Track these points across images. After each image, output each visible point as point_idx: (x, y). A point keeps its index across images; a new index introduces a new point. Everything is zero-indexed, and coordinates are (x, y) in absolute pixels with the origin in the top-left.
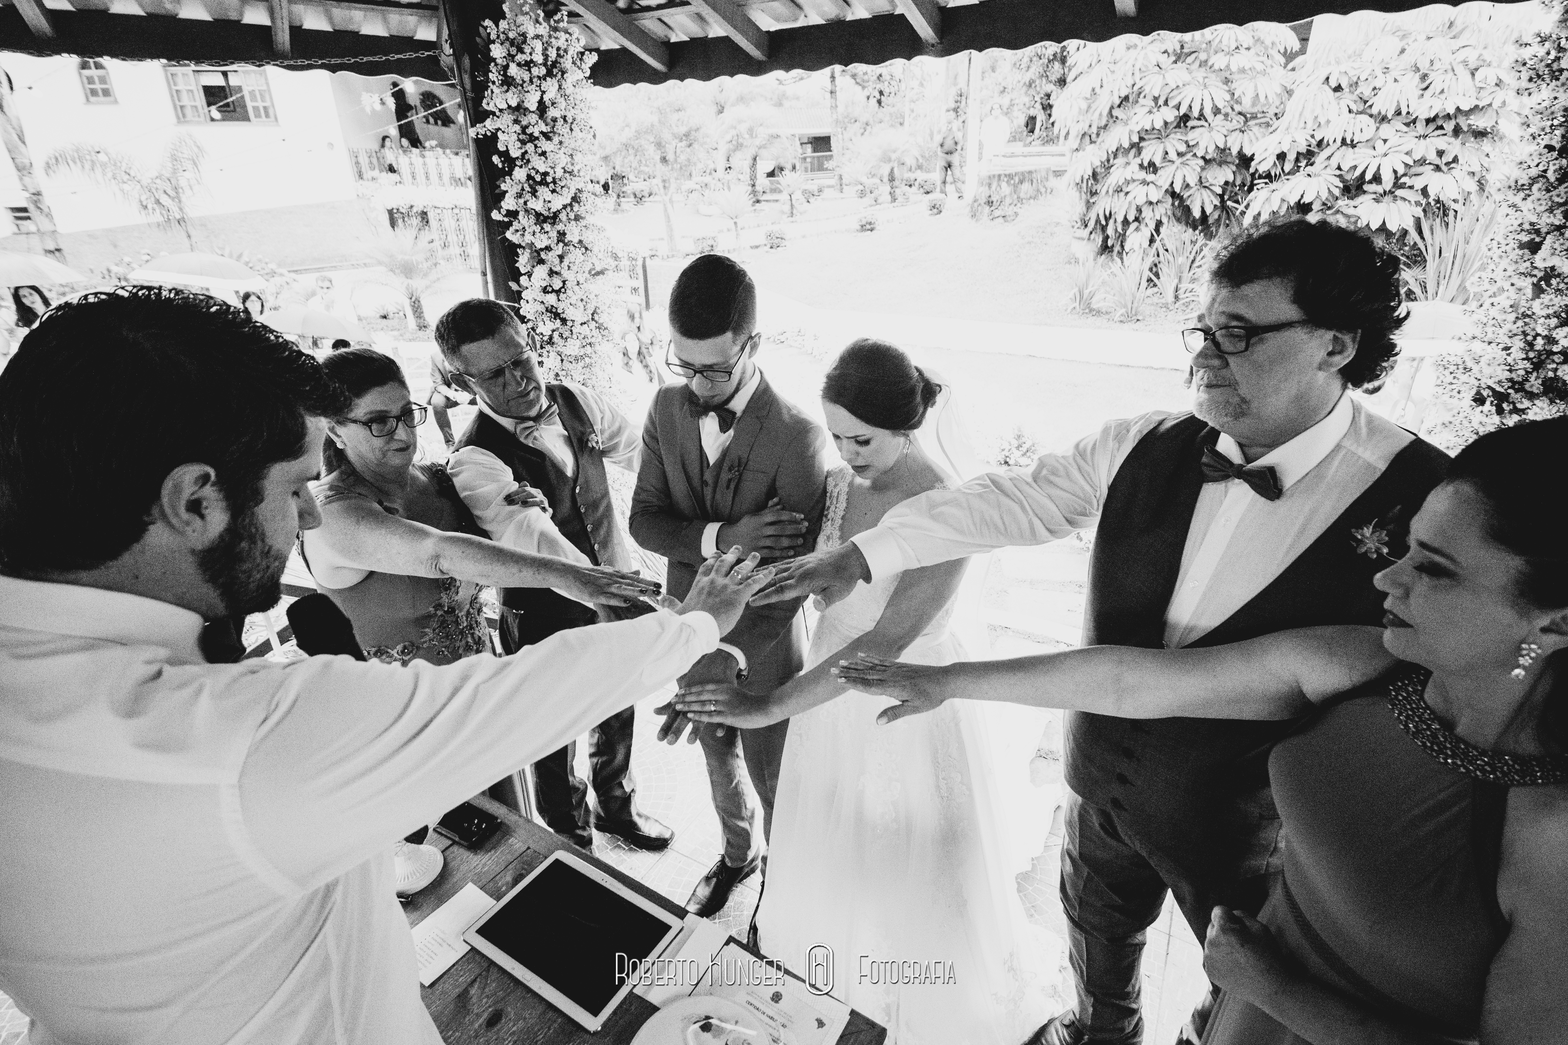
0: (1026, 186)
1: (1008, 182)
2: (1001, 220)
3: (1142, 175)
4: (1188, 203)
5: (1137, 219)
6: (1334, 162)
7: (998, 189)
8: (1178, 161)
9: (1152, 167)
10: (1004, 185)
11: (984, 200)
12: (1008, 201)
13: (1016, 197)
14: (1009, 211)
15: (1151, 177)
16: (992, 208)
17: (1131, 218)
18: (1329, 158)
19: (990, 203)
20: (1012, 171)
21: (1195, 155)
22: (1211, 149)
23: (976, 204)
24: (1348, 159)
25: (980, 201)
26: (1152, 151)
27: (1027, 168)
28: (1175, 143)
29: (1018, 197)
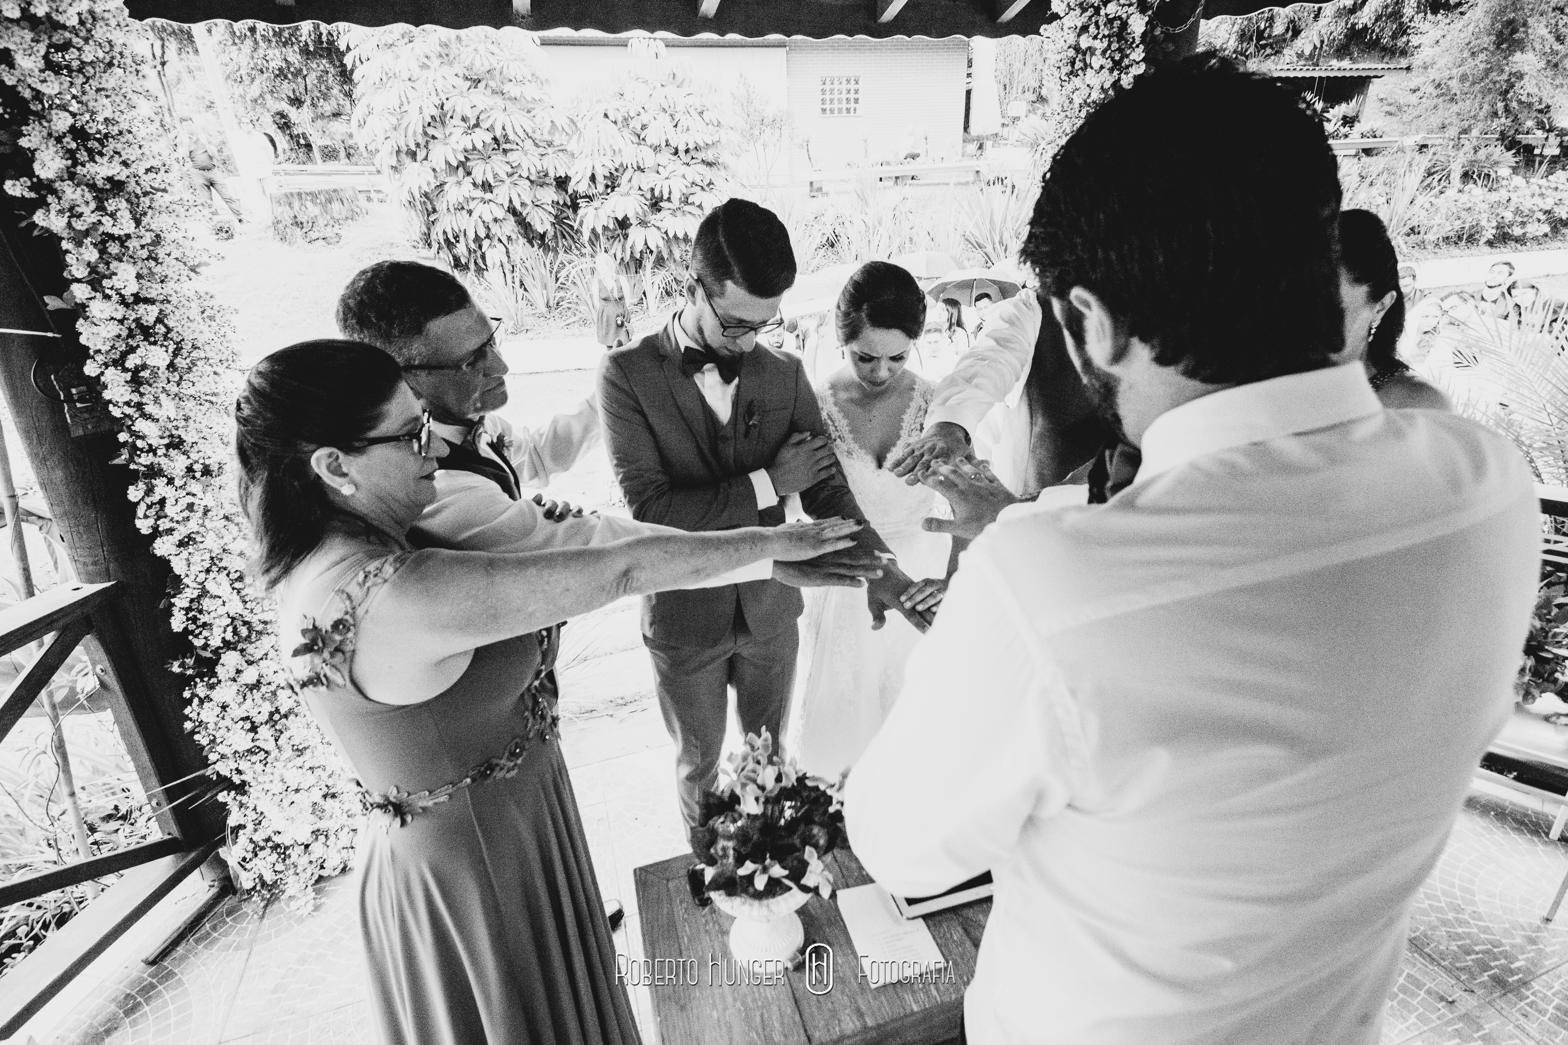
0: (336, 206)
1: (312, 201)
2: (323, 243)
3: (479, 193)
4: (528, 220)
5: (487, 237)
6: (635, 183)
7: (303, 208)
8: (508, 181)
9: (487, 187)
10: (309, 204)
11: (290, 221)
12: (321, 222)
13: (329, 217)
14: (329, 232)
15: (488, 196)
16: (305, 230)
17: (482, 234)
18: (630, 180)
19: (299, 224)
20: (314, 188)
21: (520, 176)
22: (533, 171)
23: (280, 226)
24: (647, 181)
25: (284, 223)
26: (480, 172)
27: (332, 187)
28: (499, 165)
29: (332, 218)
